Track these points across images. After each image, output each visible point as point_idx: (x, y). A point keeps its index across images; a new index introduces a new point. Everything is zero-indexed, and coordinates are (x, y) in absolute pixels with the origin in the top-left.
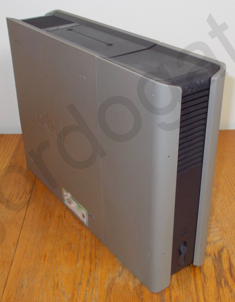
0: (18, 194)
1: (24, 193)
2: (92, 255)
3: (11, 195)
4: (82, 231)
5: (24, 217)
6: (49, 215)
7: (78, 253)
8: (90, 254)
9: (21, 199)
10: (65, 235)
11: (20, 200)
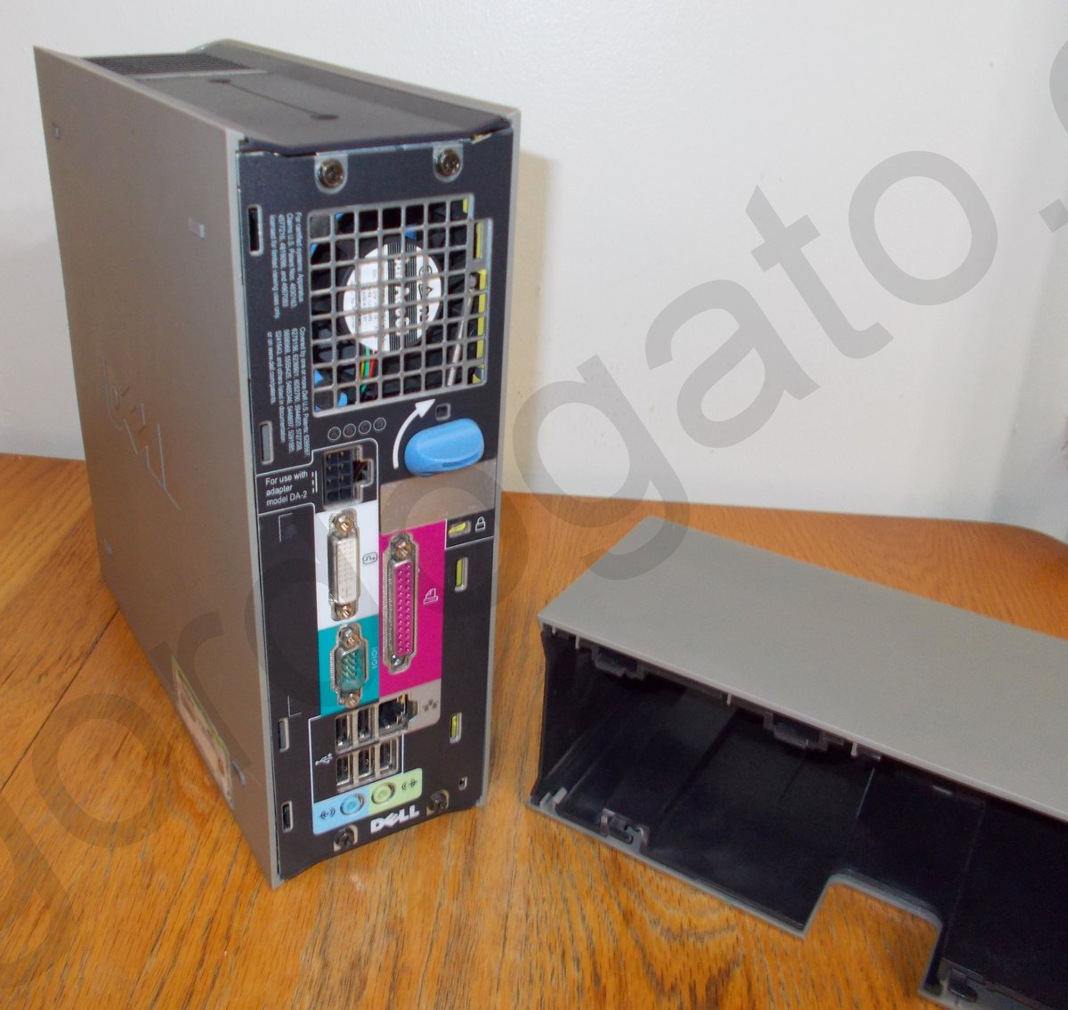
0: (41, 658)
1: (60, 658)
2: (215, 924)
3: (15, 661)
4: (210, 822)
5: (26, 746)
6: (115, 748)
7: (168, 912)
8: (211, 921)
9: (43, 679)
10: (143, 831)
11: (39, 681)
